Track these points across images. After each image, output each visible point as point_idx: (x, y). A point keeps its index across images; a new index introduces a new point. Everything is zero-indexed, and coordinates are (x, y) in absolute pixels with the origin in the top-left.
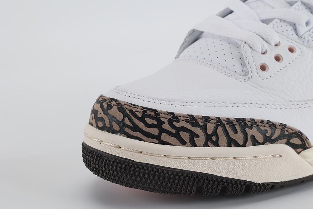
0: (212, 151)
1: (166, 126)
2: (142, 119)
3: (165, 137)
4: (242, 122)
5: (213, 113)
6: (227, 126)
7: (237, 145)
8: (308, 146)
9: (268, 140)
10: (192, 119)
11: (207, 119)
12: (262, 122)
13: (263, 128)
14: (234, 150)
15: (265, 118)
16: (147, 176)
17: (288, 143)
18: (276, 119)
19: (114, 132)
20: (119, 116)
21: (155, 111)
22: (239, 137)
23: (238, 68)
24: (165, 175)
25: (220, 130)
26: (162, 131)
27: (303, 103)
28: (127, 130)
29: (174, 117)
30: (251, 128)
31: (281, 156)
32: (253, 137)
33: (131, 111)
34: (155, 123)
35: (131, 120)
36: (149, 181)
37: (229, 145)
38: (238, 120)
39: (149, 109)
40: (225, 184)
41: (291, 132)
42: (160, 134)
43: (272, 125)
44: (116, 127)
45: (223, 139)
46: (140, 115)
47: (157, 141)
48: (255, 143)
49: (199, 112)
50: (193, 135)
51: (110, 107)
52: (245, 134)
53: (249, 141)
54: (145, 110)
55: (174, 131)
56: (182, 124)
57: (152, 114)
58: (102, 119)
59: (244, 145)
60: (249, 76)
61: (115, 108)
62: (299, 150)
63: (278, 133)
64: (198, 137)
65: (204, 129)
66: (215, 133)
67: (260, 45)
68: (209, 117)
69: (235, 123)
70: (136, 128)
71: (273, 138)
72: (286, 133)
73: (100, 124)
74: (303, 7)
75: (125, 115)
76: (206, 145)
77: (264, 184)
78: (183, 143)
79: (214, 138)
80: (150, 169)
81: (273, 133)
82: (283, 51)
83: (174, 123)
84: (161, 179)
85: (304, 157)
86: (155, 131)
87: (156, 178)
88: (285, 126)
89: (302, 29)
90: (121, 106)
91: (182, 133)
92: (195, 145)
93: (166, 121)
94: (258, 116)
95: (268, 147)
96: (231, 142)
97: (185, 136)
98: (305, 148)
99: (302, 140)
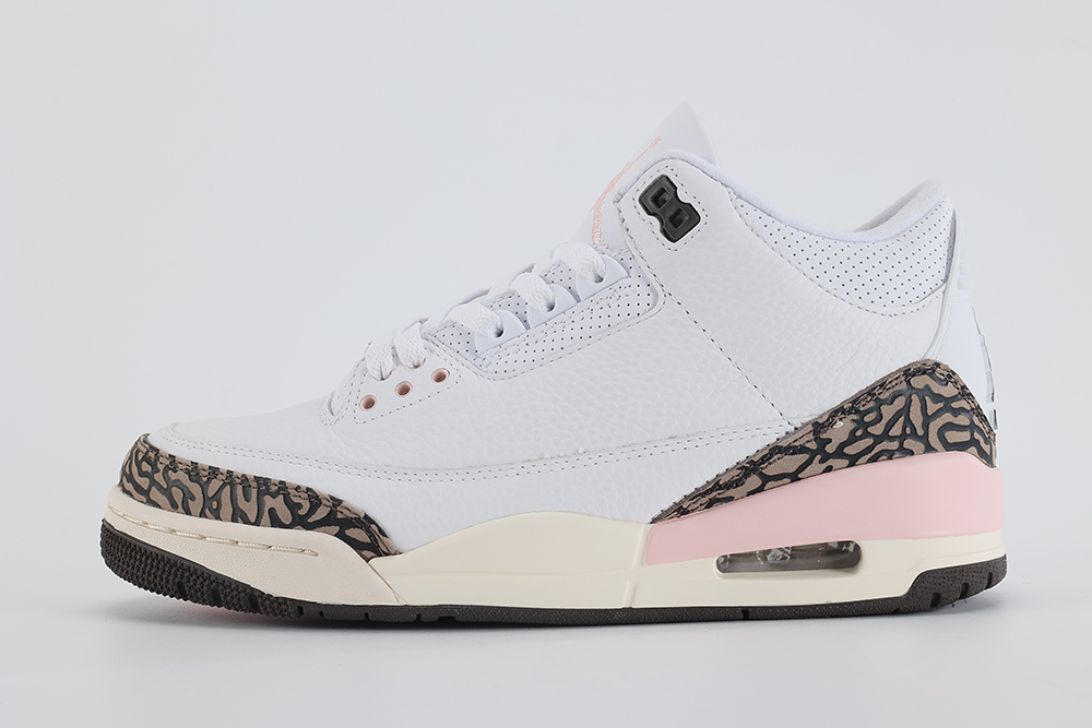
0: (208, 525)
1: (159, 477)
3: (155, 494)
4: (263, 484)
6: (238, 487)
7: (246, 521)
8: (386, 550)
9: (300, 522)
10: (194, 470)
11: (214, 471)
12: (298, 488)
13: (296, 500)
14: (240, 527)
15: (305, 484)
17: (341, 536)
18: (324, 487)
21: (158, 451)
22: (250, 509)
25: (226, 492)
26: (153, 483)
29: (173, 463)
30: (274, 496)
31: (317, 554)
32: (272, 511)
34: (150, 470)
37: (234, 520)
38: (257, 479)
39: (153, 449)
41: (351, 515)
42: (150, 488)
43: (315, 499)
45: (227, 510)
47: (144, 499)
48: (276, 522)
49: (205, 459)
50: (188, 496)
52: (262, 505)
53: (266, 518)
54: (150, 448)
55: (166, 486)
56: (182, 476)
57: (153, 455)
59: (257, 523)
62: (368, 553)
63: (322, 513)
64: (193, 499)
65: (205, 487)
66: (218, 496)
68: (218, 469)
69: (253, 483)
71: (310, 520)
72: (339, 516)
76: (202, 514)
78: (174, 506)
79: (215, 505)
81: (312, 511)
83: (170, 473)
85: (377, 569)
86: (144, 482)
88: (341, 503)
91: (174, 489)
92: (188, 512)
93: (162, 468)
94: (294, 479)
95: (299, 535)
96: (238, 516)
97: (178, 494)
98: (379, 554)
99: (371, 535)
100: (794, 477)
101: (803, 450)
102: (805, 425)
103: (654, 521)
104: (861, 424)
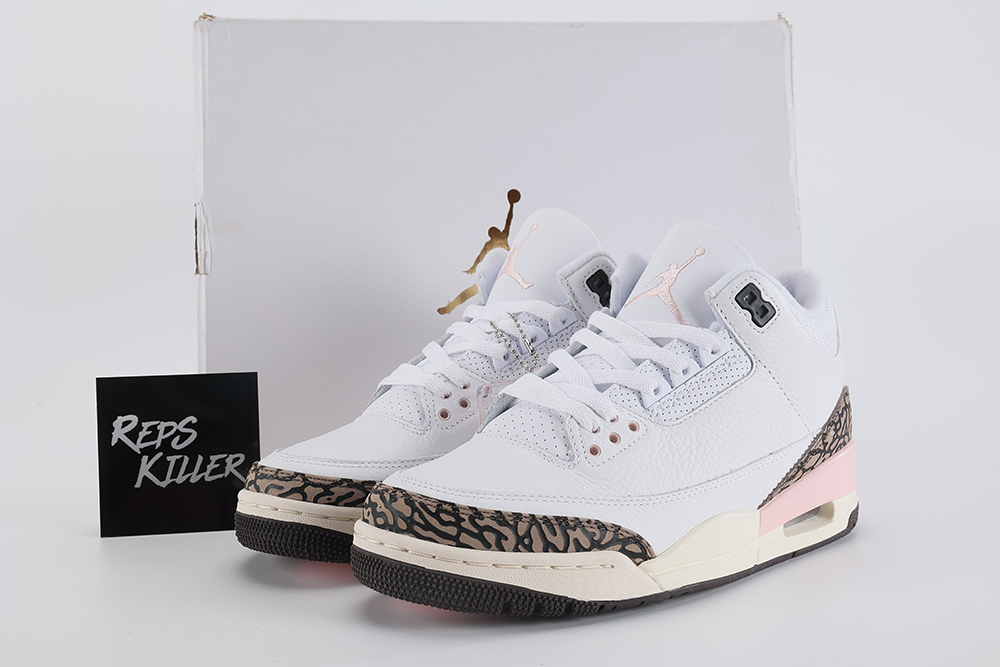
0: (524, 557)
1: (466, 525)
2: (436, 515)
3: (464, 538)
4: (562, 521)
5: (526, 509)
6: (543, 526)
7: (556, 550)
8: (650, 556)
9: (597, 545)
10: (499, 516)
11: (518, 516)
12: (589, 521)
13: (590, 530)
14: (551, 556)
15: (593, 518)
16: (440, 587)
17: (623, 550)
18: (607, 519)
19: (399, 531)
20: (407, 511)
21: (453, 504)
22: (559, 541)
23: (562, 450)
24: (464, 586)
25: (534, 530)
26: (462, 530)
27: (646, 498)
28: (417, 528)
29: (476, 513)
30: (574, 529)
31: (613, 567)
32: (576, 541)
33: (422, 505)
34: (453, 520)
35: (421, 516)
36: (443, 594)
37: (546, 550)
38: (557, 518)
39: (445, 503)
40: (540, 601)
41: (628, 535)
42: (459, 534)
43: (602, 526)
44: (402, 525)
45: (538, 543)
46: (433, 510)
47: (455, 544)
48: (579, 548)
49: (508, 507)
50: (500, 537)
51: (393, 498)
52: (567, 537)
53: (572, 546)
54: (441, 503)
55: (476, 532)
56: (487, 522)
57: (449, 508)
58: (382, 514)
59: (565, 551)
60: (575, 461)
61: (401, 501)
62: (638, 560)
63: (609, 536)
64: (507, 539)
65: (515, 529)
66: (528, 534)
67: (590, 421)
68: (521, 514)
69: (554, 522)
70: (428, 527)
71: (602, 543)
72: (621, 537)
73: (380, 521)
74: (653, 367)
75: (414, 509)
76: (516, 550)
77: (590, 602)
78: (488, 546)
79: (526, 541)
80: (445, 578)
81: (604, 537)
82: (622, 429)
83: (477, 520)
84: (459, 591)
85: (645, 570)
86: (452, 531)
87: (453, 590)
88: (619, 528)
89: (650, 399)
90: (409, 499)
91: (485, 533)
92: (503, 550)
93: (466, 518)
94: (584, 514)
95: (595, 554)
96: (548, 547)
97: (490, 537)
98: (646, 558)
99: (642, 547)
100: (812, 468)
101: (819, 451)
102: (818, 436)
103: (759, 507)
104: (836, 430)
